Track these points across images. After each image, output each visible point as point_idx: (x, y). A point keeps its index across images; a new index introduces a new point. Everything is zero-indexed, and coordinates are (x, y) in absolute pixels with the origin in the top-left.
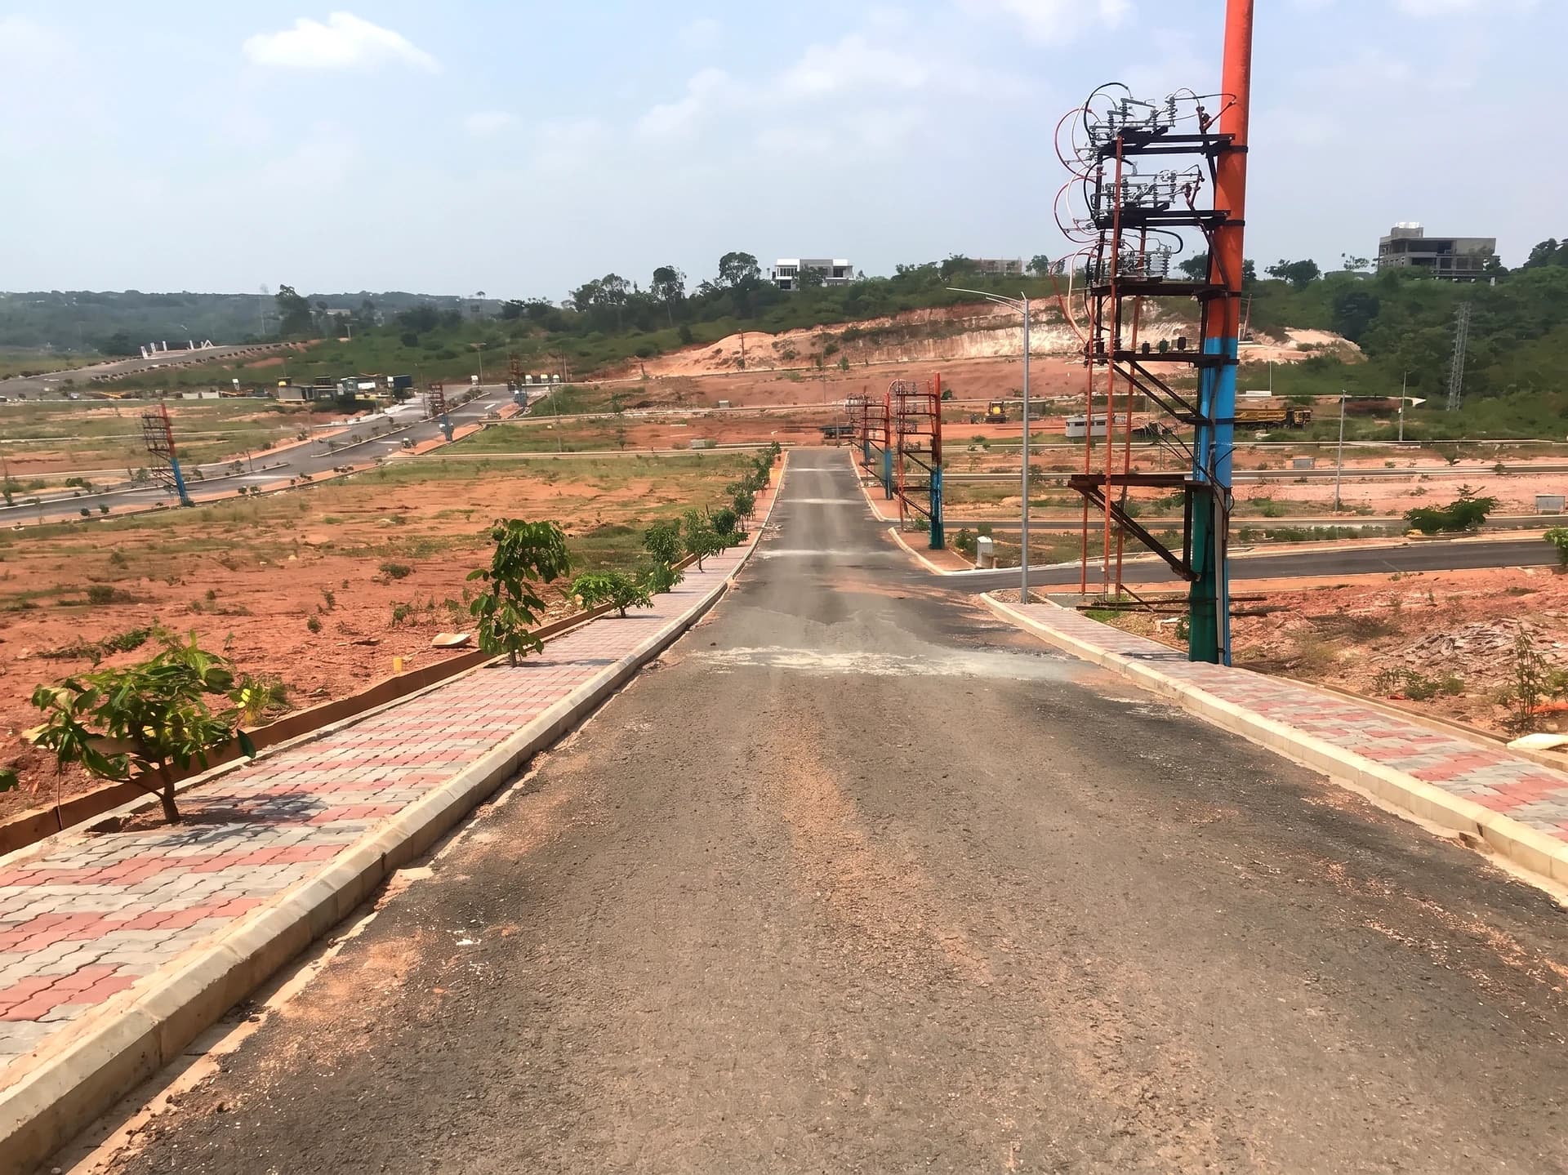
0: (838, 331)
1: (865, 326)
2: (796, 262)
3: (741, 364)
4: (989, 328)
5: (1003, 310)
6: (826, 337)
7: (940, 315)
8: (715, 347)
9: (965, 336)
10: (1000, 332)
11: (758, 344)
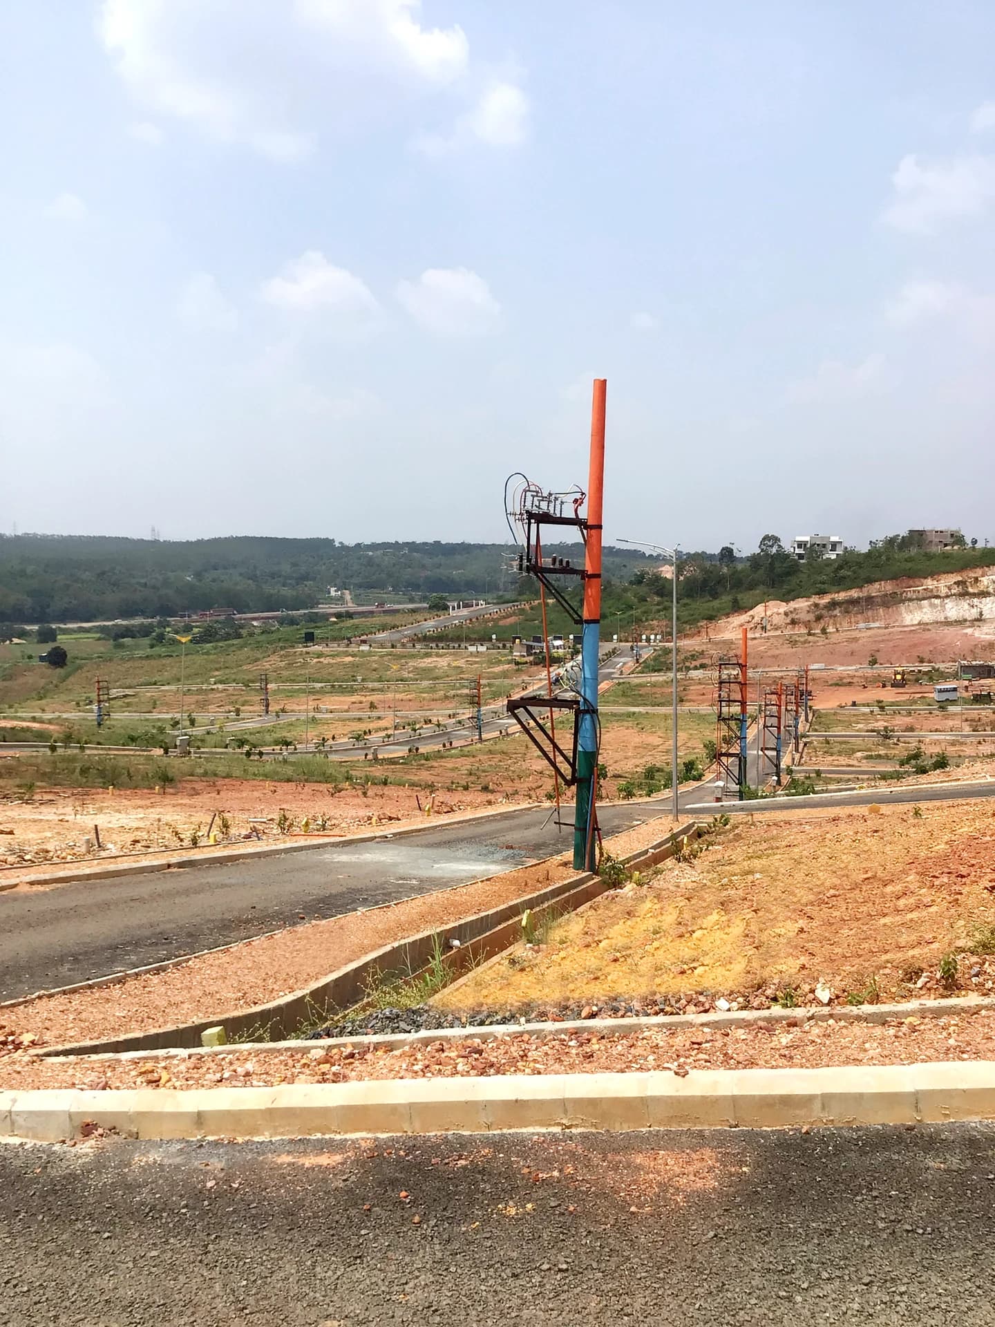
0: (825, 600)
1: (842, 596)
2: (807, 539)
3: (764, 628)
4: (918, 599)
5: (930, 583)
6: (816, 605)
7: (887, 587)
8: (751, 613)
9: (902, 608)
10: (925, 602)
11: (774, 610)
